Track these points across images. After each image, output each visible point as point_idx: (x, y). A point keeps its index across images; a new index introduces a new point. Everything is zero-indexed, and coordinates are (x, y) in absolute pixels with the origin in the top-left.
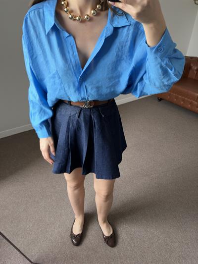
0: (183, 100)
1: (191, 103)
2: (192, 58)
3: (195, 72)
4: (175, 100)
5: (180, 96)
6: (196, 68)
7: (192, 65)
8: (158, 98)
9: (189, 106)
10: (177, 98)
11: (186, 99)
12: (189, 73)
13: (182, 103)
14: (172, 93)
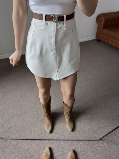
4: (107, 40)
5: (109, 38)
8: (97, 39)
9: (115, 44)
11: (113, 40)
13: (111, 42)
14: (105, 36)
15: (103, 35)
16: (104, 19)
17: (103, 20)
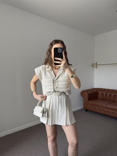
0: (99, 109)
1: (103, 110)
2: (97, 88)
3: (101, 95)
4: (95, 110)
5: (97, 107)
6: (101, 93)
7: (98, 92)
8: (85, 110)
9: (103, 112)
10: (95, 108)
11: (100, 108)
12: (98, 96)
13: (99, 111)
14: (92, 106)
15: (90, 106)
16: (88, 94)
17: (86, 95)
